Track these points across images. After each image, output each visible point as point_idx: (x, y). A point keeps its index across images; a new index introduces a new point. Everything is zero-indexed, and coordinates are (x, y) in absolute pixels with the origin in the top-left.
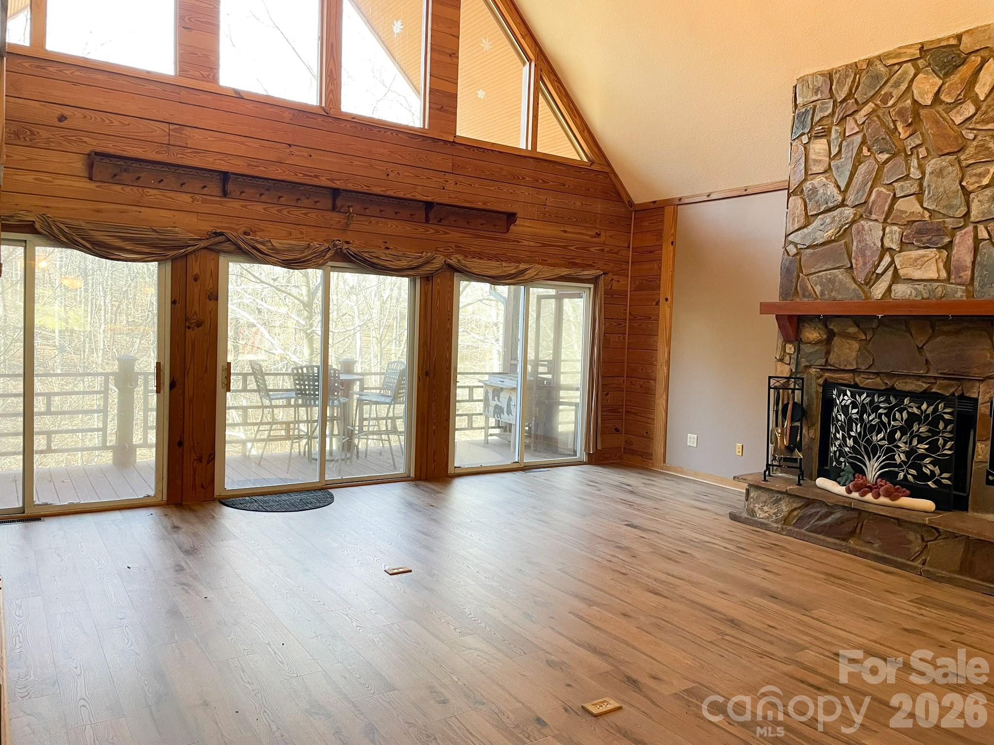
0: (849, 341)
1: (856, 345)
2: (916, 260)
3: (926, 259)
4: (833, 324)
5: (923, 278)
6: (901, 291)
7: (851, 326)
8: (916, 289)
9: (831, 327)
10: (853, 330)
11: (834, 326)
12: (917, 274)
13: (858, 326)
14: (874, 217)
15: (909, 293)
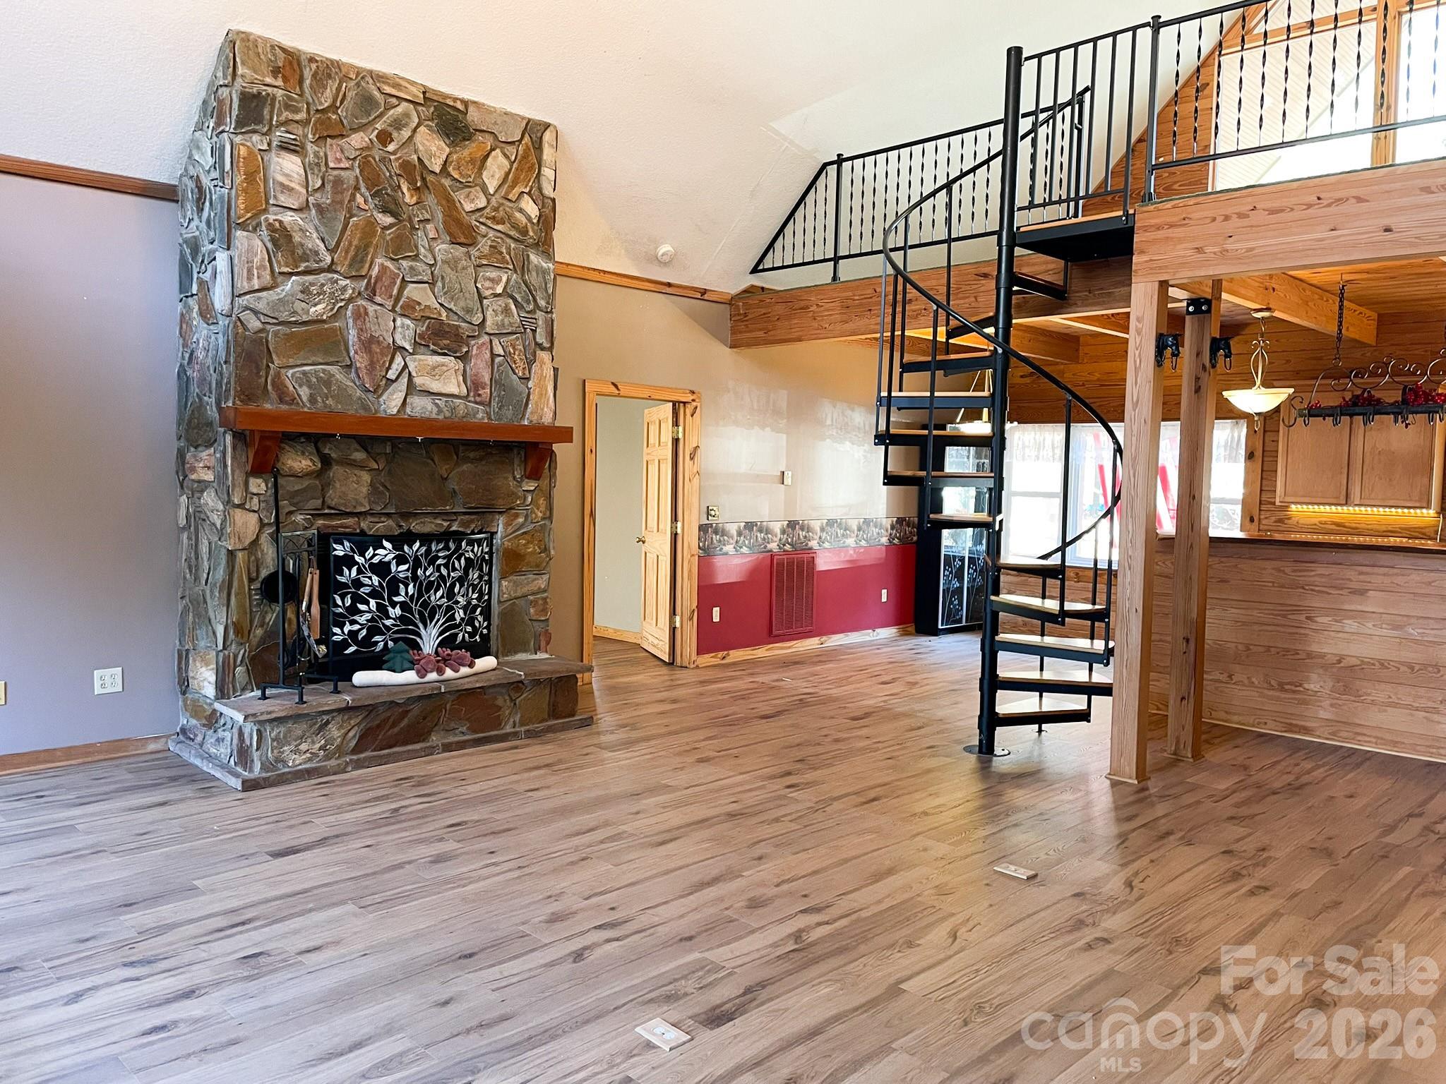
0: (356, 472)
1: (366, 477)
2: (434, 368)
3: (445, 368)
4: (328, 446)
5: (444, 392)
6: (421, 407)
7: (358, 450)
8: (437, 405)
9: (326, 451)
10: (359, 455)
11: (330, 449)
12: (435, 386)
13: (367, 451)
14: (378, 299)
15: (429, 409)
